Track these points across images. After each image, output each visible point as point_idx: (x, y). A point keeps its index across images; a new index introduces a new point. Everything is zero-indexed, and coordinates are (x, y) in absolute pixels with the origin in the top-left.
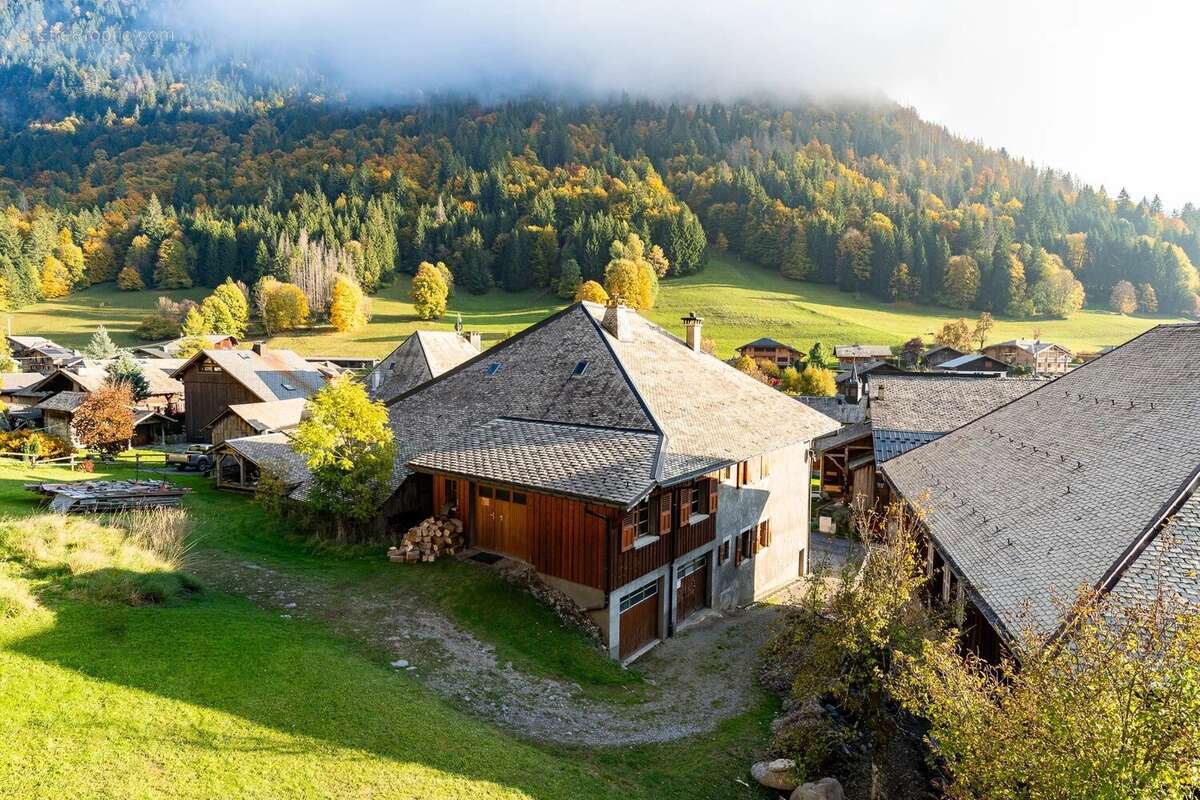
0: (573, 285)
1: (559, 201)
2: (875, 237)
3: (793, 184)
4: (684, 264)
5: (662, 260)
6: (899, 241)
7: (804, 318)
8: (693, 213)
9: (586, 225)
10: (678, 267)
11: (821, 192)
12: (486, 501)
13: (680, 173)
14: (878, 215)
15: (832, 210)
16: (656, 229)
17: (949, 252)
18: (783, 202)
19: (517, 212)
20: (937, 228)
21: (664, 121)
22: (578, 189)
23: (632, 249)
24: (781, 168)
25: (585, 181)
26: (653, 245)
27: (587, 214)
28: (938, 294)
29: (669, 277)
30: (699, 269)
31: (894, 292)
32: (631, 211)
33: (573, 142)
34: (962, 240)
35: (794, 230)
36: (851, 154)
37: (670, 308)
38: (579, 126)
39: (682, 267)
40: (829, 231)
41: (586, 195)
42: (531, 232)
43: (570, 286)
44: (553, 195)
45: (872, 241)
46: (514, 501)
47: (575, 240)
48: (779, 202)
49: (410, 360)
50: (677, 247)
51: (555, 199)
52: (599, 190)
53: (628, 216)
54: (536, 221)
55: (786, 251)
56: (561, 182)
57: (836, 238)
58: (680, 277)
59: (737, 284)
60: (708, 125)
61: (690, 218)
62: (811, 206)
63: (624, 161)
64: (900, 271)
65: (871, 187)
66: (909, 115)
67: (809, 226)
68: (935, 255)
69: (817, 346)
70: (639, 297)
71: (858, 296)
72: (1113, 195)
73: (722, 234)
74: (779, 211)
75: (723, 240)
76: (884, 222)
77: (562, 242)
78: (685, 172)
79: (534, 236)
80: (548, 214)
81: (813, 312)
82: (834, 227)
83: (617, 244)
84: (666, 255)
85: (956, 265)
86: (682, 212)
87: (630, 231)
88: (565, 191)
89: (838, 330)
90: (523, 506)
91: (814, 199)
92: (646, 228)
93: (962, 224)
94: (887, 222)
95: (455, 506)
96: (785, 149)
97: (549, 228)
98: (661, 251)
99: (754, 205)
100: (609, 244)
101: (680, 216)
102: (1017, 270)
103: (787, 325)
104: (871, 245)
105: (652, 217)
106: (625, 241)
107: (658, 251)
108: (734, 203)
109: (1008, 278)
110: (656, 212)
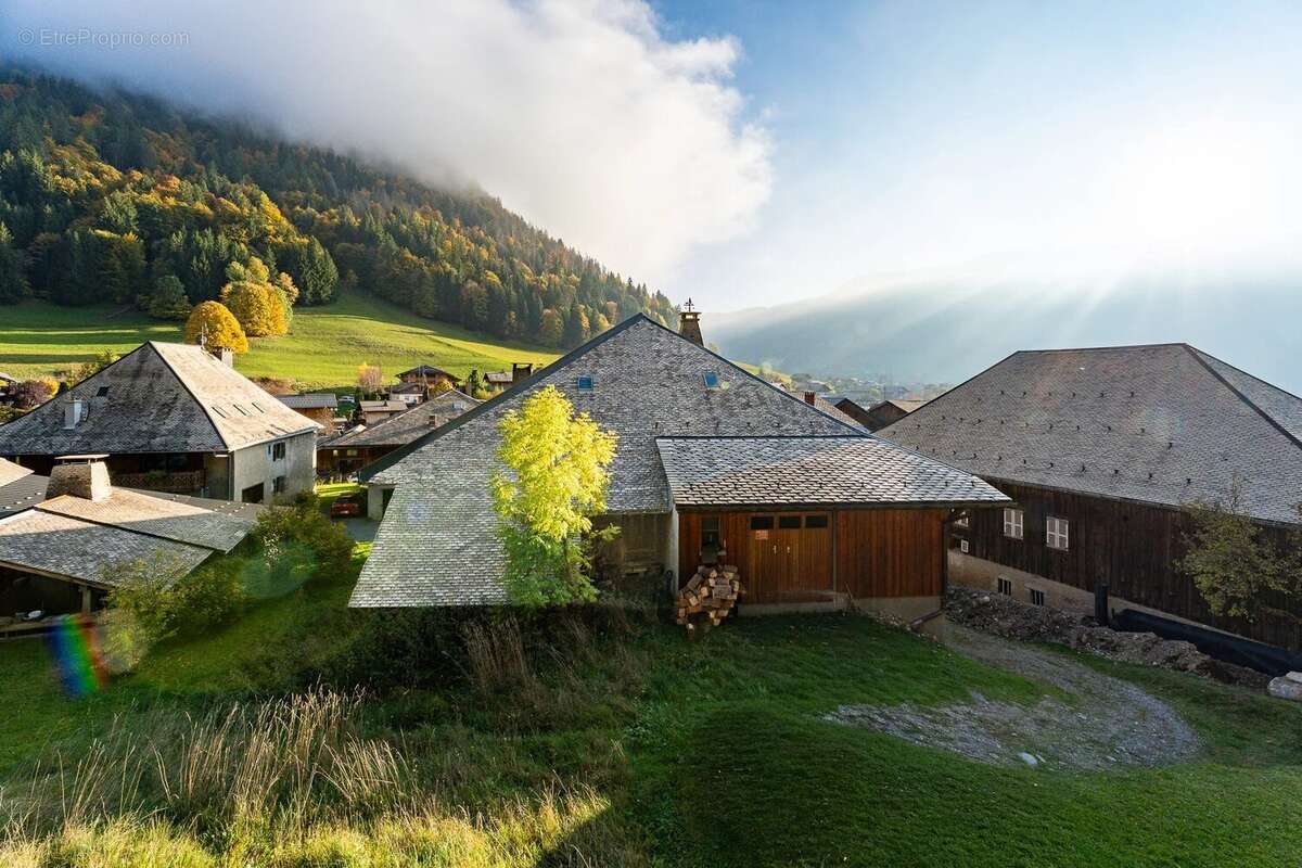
0: (174, 303)
1: (144, 211)
2: (490, 288)
3: (417, 237)
4: (316, 294)
5: (291, 288)
6: (508, 294)
7: (441, 349)
8: (323, 247)
9: (188, 241)
10: (309, 296)
11: (442, 248)
12: (763, 534)
13: (298, 208)
14: (490, 273)
15: (452, 262)
16: (283, 258)
17: (542, 306)
18: (411, 252)
19: (72, 211)
20: (531, 288)
21: (274, 155)
22: (172, 201)
23: (255, 272)
24: (404, 223)
25: (180, 194)
26: (280, 272)
27: (189, 229)
28: (537, 337)
29: (299, 304)
30: (333, 300)
31: (507, 332)
32: (249, 235)
33: (153, 150)
34: (551, 299)
35: (423, 276)
36: (458, 223)
37: (306, 336)
38: (159, 133)
39: (313, 296)
40: (453, 281)
41: (184, 210)
42: (101, 238)
43: (169, 305)
44: (133, 201)
45: (488, 292)
46: (807, 526)
47: (175, 255)
48: (407, 250)
49: (143, 382)
50: (308, 277)
51: (137, 206)
52: (200, 206)
53: (247, 240)
54: (108, 224)
55: (416, 292)
56: (143, 188)
57: (459, 286)
58: (312, 306)
59: (373, 317)
60: (325, 170)
61: (320, 251)
62: (434, 258)
63: (229, 183)
64: (510, 317)
65: (478, 251)
66: (496, 204)
67: (437, 275)
68: (533, 307)
69: (474, 372)
70: (271, 324)
71: (480, 335)
72: (624, 280)
73: (351, 271)
74: (406, 258)
75: (353, 277)
76: (493, 277)
77: (150, 254)
78: (304, 207)
79: (108, 243)
80: (127, 220)
81: (449, 345)
82: (457, 278)
83: (237, 266)
84: (295, 283)
85: (548, 316)
86: (310, 245)
87: (251, 255)
88: (152, 198)
89: (474, 360)
90: (823, 530)
91: (437, 252)
92: (271, 254)
93: (548, 287)
94: (496, 279)
95: (721, 549)
96: (404, 209)
97: (131, 236)
98: (290, 279)
99: (383, 250)
100: (226, 264)
101: (310, 247)
102: (585, 323)
103: (431, 355)
104: (487, 295)
105: (277, 245)
106: (246, 264)
107: (286, 279)
108: (362, 245)
109: (580, 327)
110: (280, 239)
